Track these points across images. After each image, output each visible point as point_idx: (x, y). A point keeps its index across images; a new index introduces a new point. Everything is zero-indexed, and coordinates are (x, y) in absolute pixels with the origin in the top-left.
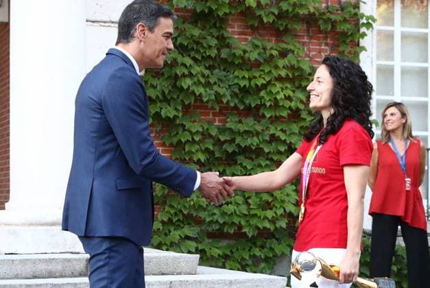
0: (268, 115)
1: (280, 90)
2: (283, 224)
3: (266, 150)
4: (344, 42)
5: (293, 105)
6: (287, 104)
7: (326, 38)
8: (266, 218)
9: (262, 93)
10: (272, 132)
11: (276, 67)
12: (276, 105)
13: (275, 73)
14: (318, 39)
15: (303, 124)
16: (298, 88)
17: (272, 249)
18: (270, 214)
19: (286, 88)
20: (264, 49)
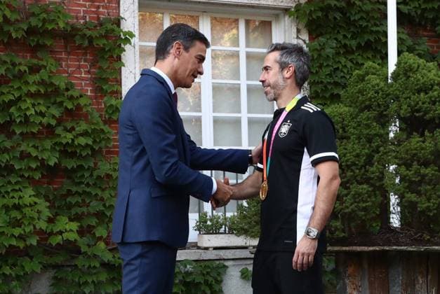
0: (18, 132)
1: (30, 106)
2: (34, 241)
3: (17, 167)
4: (103, 57)
5: (45, 120)
6: (39, 119)
7: (85, 54)
8: (13, 235)
9: (12, 110)
10: (22, 148)
11: (27, 83)
12: (26, 121)
13: (25, 89)
14: (77, 55)
15: (58, 140)
16: (53, 104)
17: (23, 267)
18: (17, 231)
19: (39, 104)
20: (14, 64)
